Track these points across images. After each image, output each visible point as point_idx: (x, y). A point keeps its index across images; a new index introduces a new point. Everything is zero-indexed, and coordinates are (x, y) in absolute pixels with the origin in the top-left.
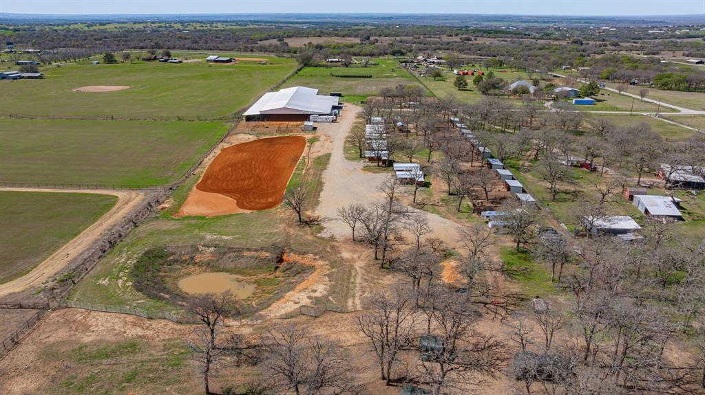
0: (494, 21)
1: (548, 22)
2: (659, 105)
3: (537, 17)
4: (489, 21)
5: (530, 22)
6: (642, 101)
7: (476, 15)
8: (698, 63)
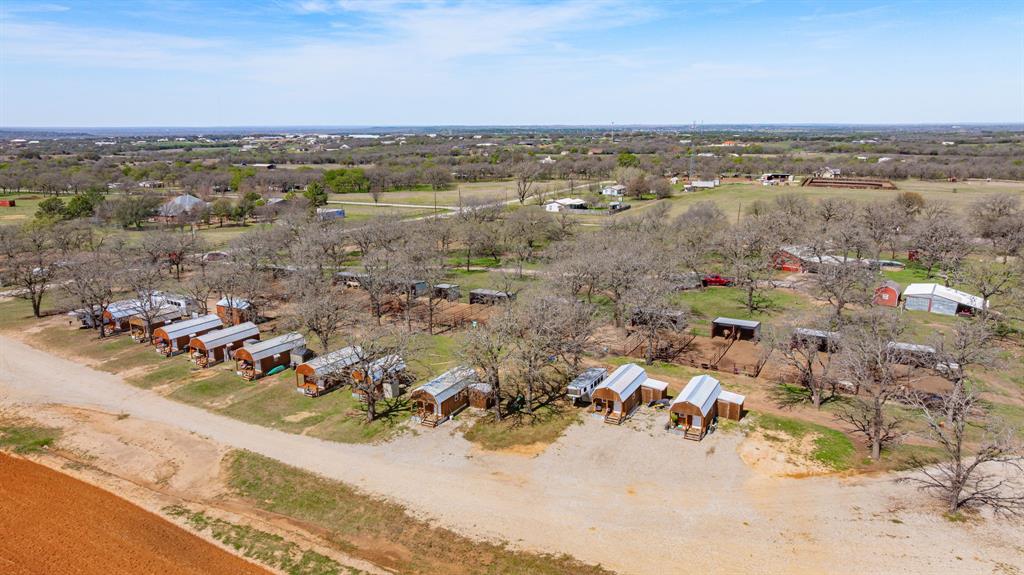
6: (377, 207)
8: (269, 167)
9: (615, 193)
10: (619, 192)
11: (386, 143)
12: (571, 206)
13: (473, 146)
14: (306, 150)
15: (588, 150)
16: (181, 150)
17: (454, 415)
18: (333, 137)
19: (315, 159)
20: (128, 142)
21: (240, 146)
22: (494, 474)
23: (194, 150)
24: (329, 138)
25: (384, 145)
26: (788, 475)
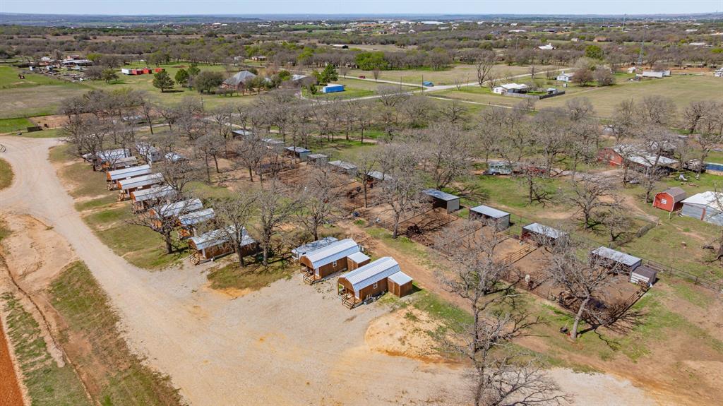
0: (91, 21)
1: (152, 21)
2: (401, 85)
3: (139, 16)
4: (86, 21)
5: (133, 21)
6: (376, 82)
7: (67, 16)
8: (344, 47)
9: (567, 79)
10: (570, 79)
11: (442, 28)
12: (514, 91)
13: (505, 32)
14: (385, 33)
15: (594, 38)
16: (305, 32)
17: (216, 259)
18: (410, 23)
19: (382, 40)
20: (277, 25)
21: (344, 29)
22: (195, 307)
23: (313, 31)
24: (407, 24)
25: (440, 30)
26: (387, 351)
